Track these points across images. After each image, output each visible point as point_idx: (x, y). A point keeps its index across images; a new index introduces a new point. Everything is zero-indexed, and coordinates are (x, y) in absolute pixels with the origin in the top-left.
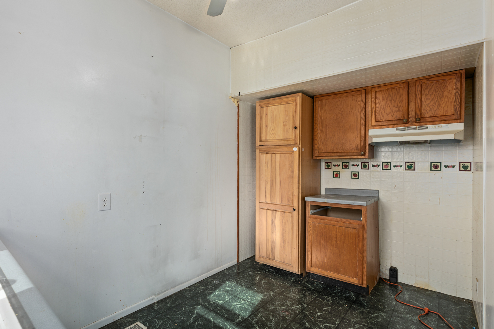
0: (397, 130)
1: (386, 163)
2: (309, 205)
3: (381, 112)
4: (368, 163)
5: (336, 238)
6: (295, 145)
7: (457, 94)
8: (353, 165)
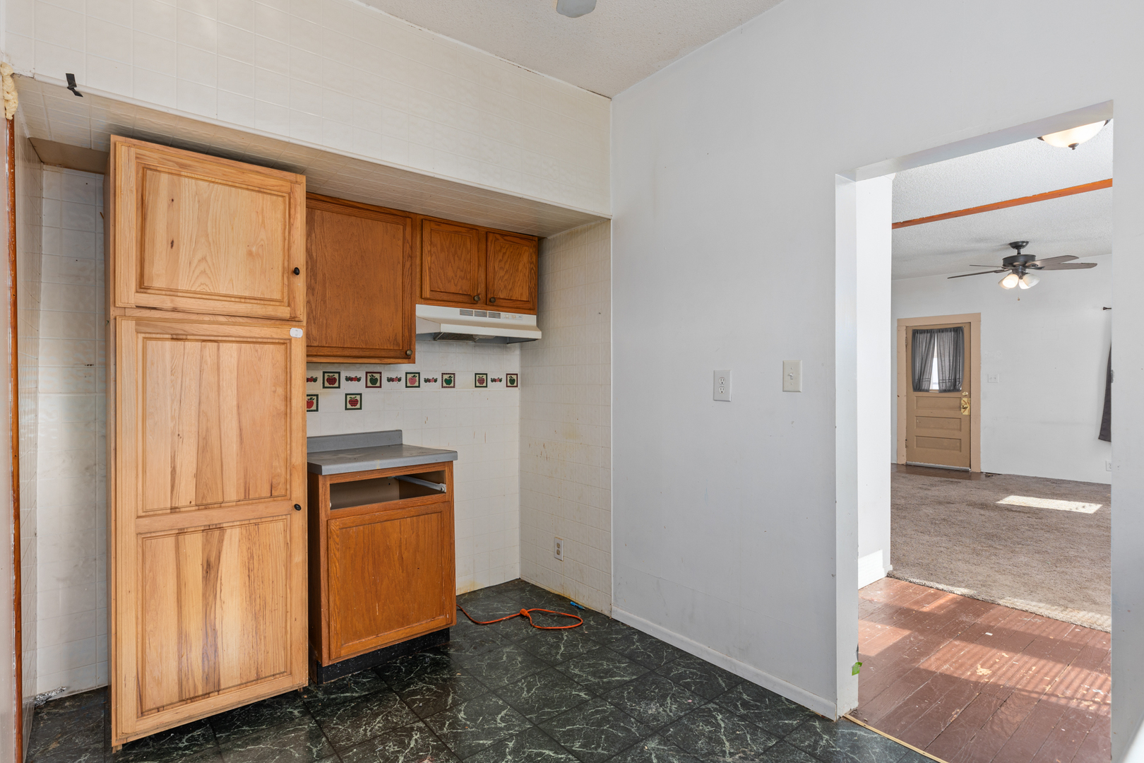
0: (462, 313)
1: (413, 375)
2: (328, 486)
3: (439, 274)
4: (380, 373)
5: (400, 546)
6: (293, 320)
7: (533, 271)
8: (348, 379)
